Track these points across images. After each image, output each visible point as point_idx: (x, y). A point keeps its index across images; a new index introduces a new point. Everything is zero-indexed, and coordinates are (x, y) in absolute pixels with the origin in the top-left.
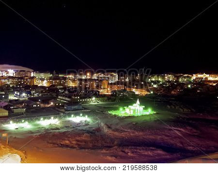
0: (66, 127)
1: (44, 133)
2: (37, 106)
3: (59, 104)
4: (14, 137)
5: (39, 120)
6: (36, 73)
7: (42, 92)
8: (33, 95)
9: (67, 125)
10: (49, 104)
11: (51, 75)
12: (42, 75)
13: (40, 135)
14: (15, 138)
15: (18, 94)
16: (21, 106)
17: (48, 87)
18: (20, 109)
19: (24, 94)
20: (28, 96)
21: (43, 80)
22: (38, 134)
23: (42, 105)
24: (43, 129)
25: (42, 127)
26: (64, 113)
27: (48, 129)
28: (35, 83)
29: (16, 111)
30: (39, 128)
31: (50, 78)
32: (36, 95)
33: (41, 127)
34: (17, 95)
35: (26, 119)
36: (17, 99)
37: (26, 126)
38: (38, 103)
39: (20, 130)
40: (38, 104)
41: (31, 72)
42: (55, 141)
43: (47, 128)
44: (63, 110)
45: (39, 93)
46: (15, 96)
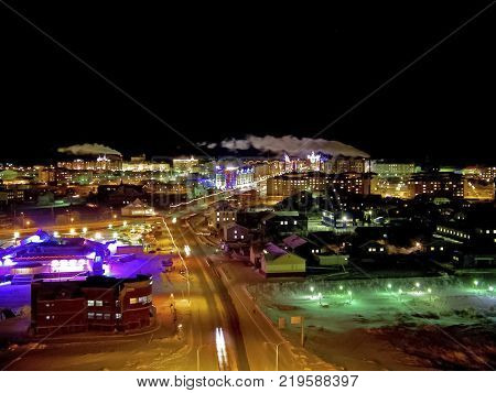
0: (457, 313)
1: (396, 323)
2: (378, 250)
3: (437, 249)
4: (319, 326)
5: (383, 289)
6: (378, 163)
7: (392, 214)
8: (369, 222)
9: (460, 309)
10: (409, 245)
11: (418, 169)
12: (394, 169)
13: (383, 329)
14: (322, 330)
15: (331, 217)
16: (337, 250)
17: (408, 201)
18: (334, 257)
19: (345, 219)
20: (354, 223)
21: (394, 182)
22: (378, 325)
23: (392, 249)
24: (394, 313)
25: (392, 309)
26: (450, 273)
27: (405, 316)
28: (374, 190)
29: (325, 260)
30: (382, 309)
31: (416, 177)
32: (375, 221)
33: (387, 306)
34: (327, 219)
35: (350, 282)
36: (327, 229)
37: (349, 300)
38: (381, 242)
39: (334, 310)
40: (382, 246)
41: (363, 162)
42: (424, 350)
43: (403, 310)
44: (448, 266)
45: (386, 216)
46: (323, 223)
